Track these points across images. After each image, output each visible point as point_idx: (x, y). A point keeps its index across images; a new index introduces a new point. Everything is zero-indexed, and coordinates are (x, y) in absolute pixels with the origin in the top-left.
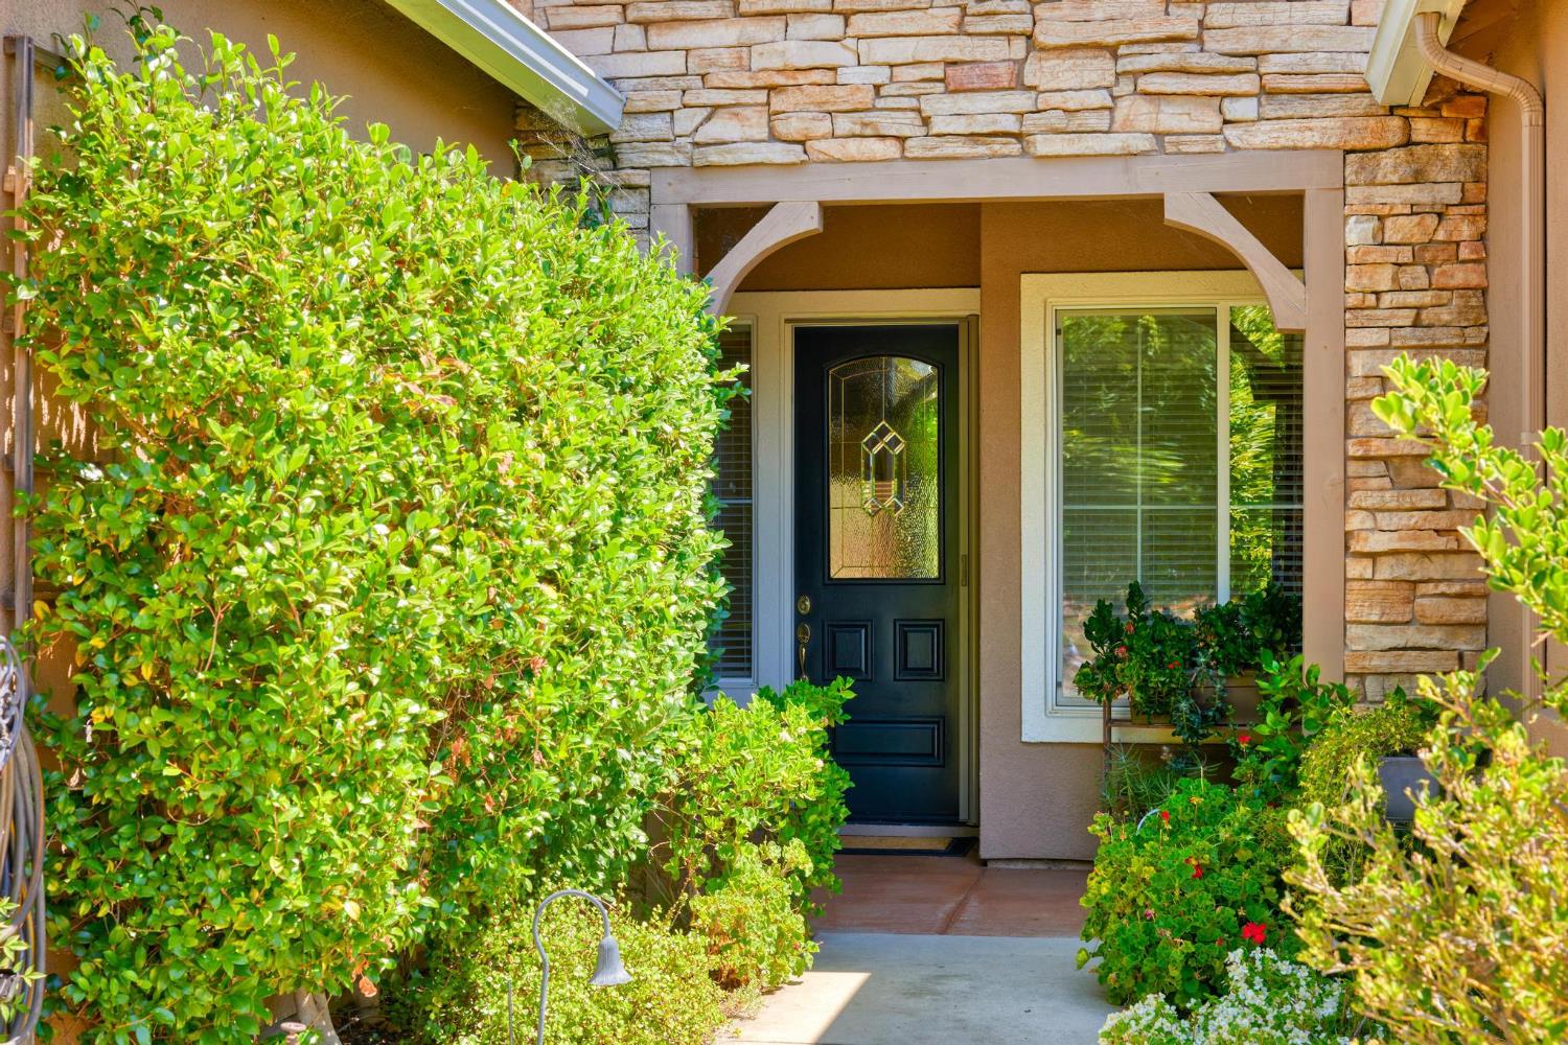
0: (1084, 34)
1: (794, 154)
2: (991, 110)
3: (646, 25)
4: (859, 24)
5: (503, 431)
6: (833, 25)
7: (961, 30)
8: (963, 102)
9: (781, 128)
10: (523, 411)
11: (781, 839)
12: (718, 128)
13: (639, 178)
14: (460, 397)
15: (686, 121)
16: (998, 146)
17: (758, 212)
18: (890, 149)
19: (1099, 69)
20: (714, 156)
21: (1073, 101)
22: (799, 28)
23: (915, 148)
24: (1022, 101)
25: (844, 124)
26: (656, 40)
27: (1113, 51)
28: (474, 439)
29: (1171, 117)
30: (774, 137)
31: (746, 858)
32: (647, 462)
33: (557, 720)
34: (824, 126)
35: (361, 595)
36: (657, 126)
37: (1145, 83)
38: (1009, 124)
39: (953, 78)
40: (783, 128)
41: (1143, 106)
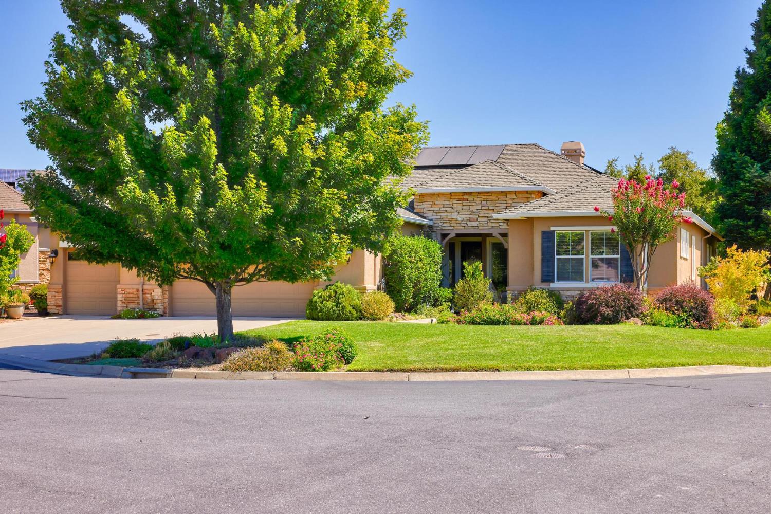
0: (485, 215)
1: (453, 228)
2: (474, 223)
3: (436, 213)
4: (460, 213)
5: (419, 262)
6: (457, 213)
7: (471, 214)
8: (472, 223)
9: (451, 225)
10: (421, 260)
11: (448, 302)
12: (445, 225)
13: (435, 230)
14: (416, 260)
15: (441, 224)
16: (475, 227)
17: (448, 234)
18: (463, 228)
19: (486, 219)
20: (443, 228)
21: (483, 223)
22: (453, 214)
23: (466, 228)
24: (477, 222)
25: (458, 225)
26: (438, 214)
27: (487, 217)
28: (417, 263)
29: (493, 225)
30: (450, 226)
31: (444, 304)
32: (433, 264)
33: (424, 287)
34: (456, 225)
35: (409, 275)
36: (437, 225)
37: (491, 221)
38: (476, 225)
39: (470, 220)
40: (452, 225)
41: (491, 223)
